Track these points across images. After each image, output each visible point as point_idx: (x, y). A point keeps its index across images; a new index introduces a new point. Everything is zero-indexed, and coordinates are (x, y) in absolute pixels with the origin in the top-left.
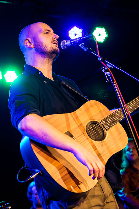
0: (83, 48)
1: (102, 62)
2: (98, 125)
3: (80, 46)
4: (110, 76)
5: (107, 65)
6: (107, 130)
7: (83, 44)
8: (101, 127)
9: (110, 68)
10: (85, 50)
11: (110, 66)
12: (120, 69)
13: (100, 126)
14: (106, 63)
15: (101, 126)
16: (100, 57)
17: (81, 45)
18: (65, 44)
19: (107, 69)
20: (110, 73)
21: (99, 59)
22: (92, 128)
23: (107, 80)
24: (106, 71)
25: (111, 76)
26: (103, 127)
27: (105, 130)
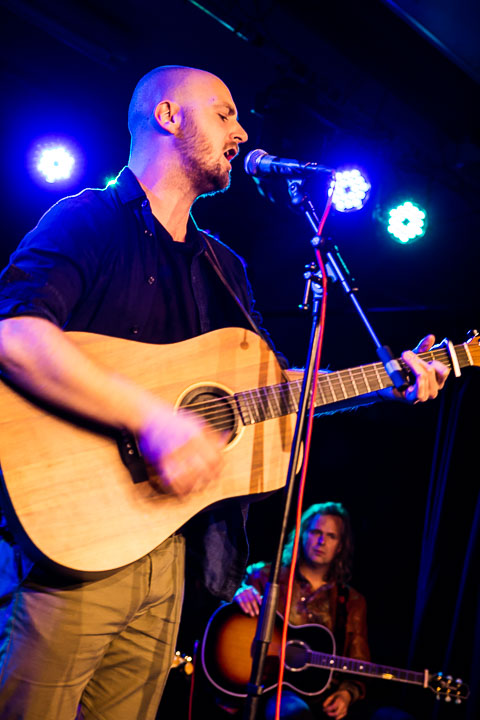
0: (294, 192)
1: (318, 253)
2: (225, 401)
3: (290, 184)
4: (317, 299)
5: (327, 266)
6: (244, 424)
7: (300, 182)
8: (232, 411)
9: (329, 279)
10: (295, 201)
11: (331, 273)
12: (351, 292)
13: (229, 406)
14: (326, 260)
15: (235, 406)
16: (321, 237)
17: (294, 182)
18: (258, 160)
19: (321, 276)
20: (321, 291)
21: (316, 241)
22: (205, 405)
23: (304, 305)
24: (315, 279)
25: (320, 300)
26: (236, 412)
27: (240, 422)
